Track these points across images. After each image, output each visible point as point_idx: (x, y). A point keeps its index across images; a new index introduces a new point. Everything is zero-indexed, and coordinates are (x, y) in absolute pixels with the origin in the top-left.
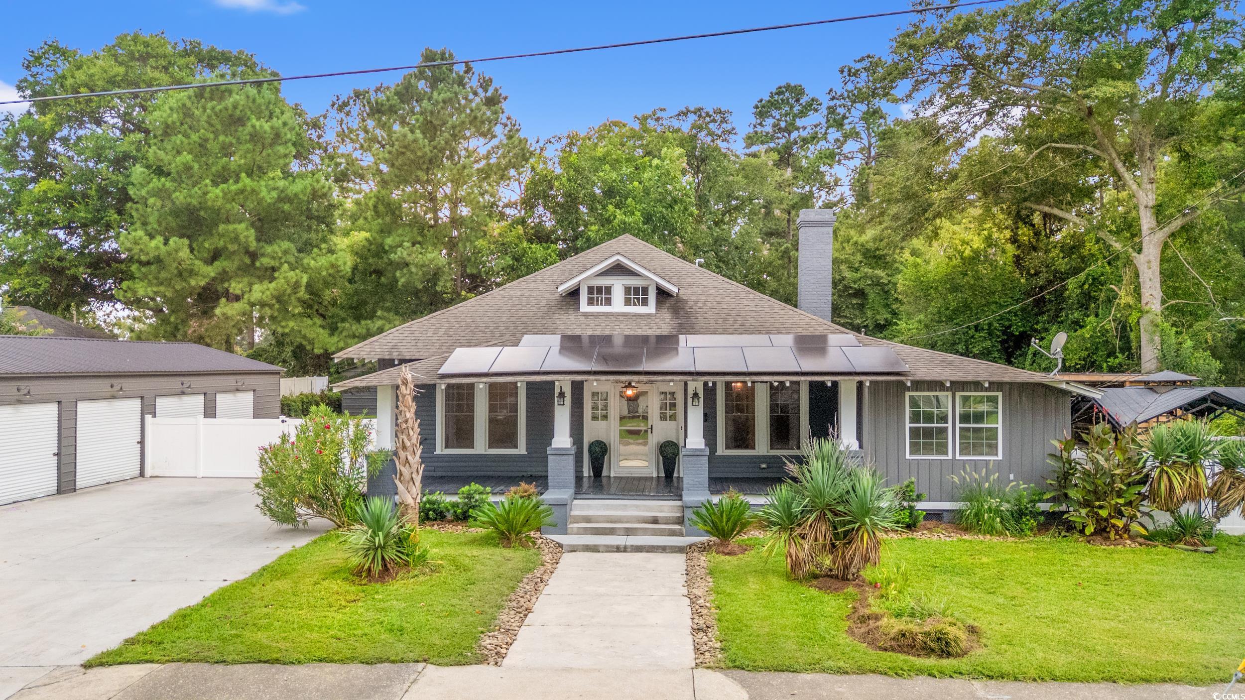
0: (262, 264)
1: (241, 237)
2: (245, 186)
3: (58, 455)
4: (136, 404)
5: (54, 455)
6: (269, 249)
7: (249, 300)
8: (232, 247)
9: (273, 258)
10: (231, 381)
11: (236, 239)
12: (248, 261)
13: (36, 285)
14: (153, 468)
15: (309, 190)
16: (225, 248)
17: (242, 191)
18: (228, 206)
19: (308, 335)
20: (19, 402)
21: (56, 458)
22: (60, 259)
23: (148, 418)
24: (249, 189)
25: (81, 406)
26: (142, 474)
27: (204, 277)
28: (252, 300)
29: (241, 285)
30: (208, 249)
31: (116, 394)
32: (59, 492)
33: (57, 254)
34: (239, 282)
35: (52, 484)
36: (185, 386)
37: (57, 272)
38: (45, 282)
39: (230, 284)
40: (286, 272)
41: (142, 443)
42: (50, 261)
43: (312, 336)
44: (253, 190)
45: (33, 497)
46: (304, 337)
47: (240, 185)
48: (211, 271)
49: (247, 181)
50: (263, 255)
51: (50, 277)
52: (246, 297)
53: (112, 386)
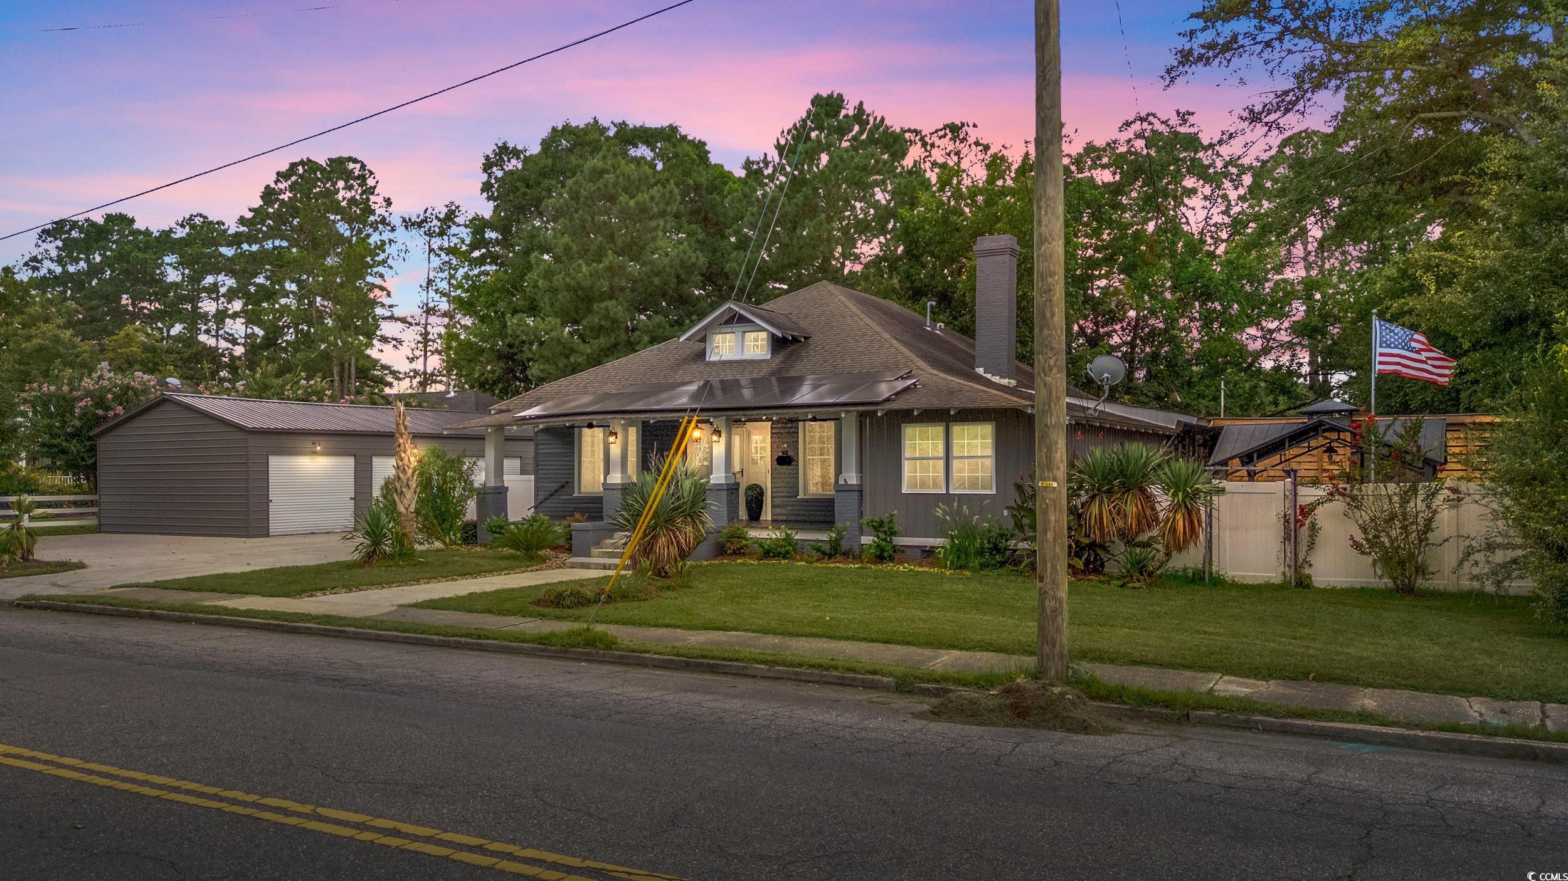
20: (315, 453)
25: (376, 460)
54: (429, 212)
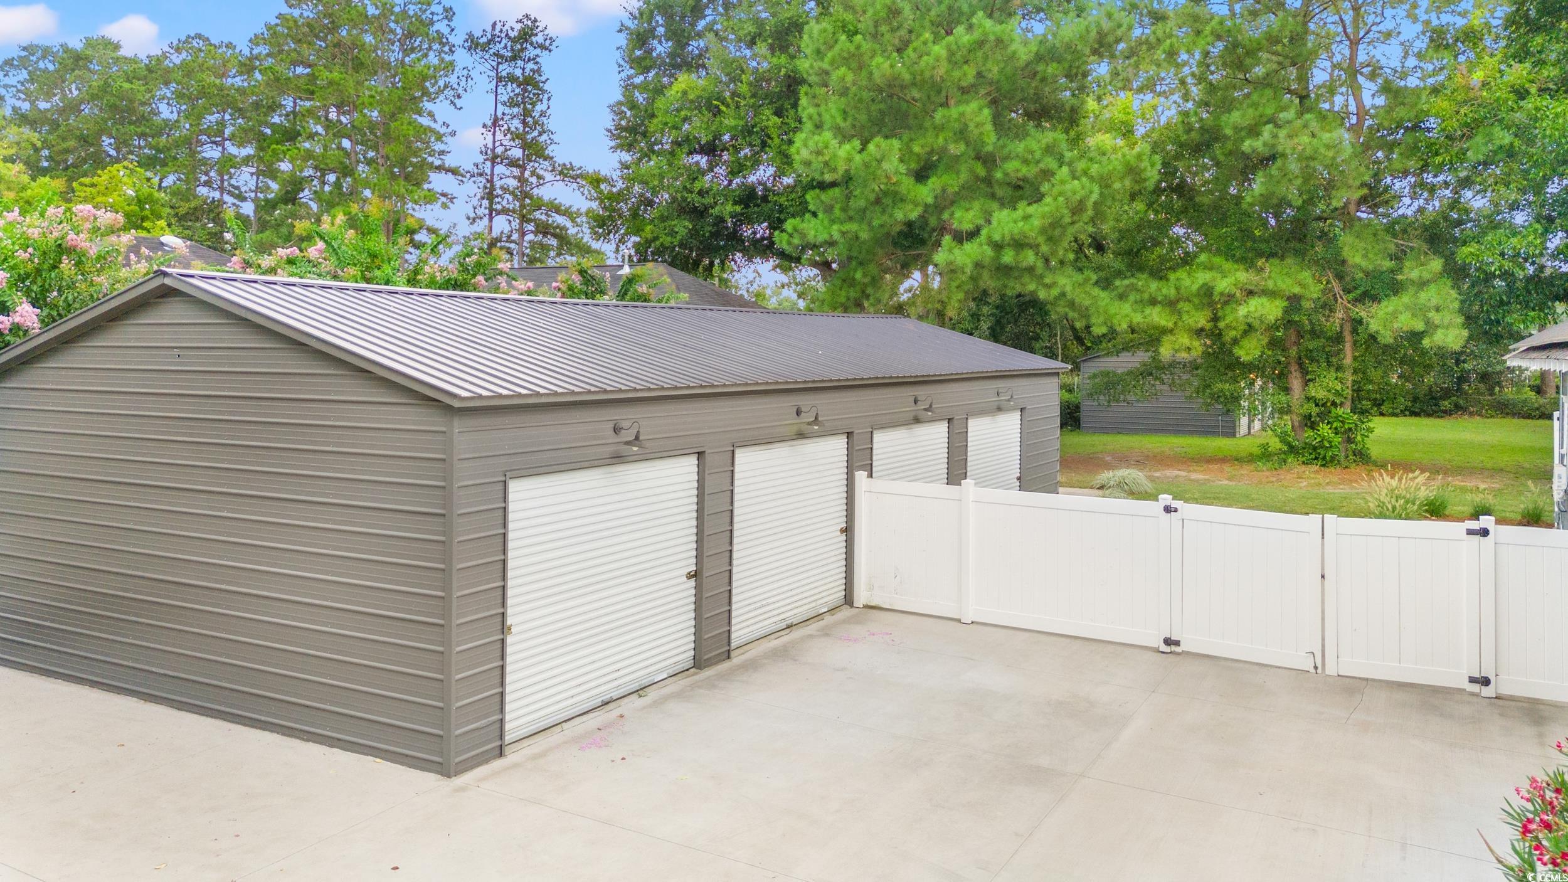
0: (1006, 174)
1: (971, 126)
2: (985, 34)
3: (695, 575)
4: (837, 446)
5: (690, 576)
6: (1020, 147)
7: (989, 237)
8: (956, 149)
9: (1026, 162)
10: (986, 391)
11: (962, 134)
12: (981, 171)
13: (673, 233)
14: (871, 588)
15: (1093, 34)
16: (943, 151)
17: (981, 43)
18: (957, 74)
19: (1077, 300)
20: (618, 459)
21: (692, 583)
22: (701, 193)
23: (861, 476)
24: (992, 38)
25: (744, 458)
26: (848, 600)
27: (916, 205)
28: (997, 237)
29: (971, 213)
30: (918, 155)
31: (806, 428)
32: (699, 662)
33: (697, 185)
34: (967, 210)
35: (682, 648)
36: (922, 406)
37: (697, 213)
38: (683, 226)
39: (952, 214)
40: (1063, 182)
41: (848, 530)
42: (689, 197)
43: (1087, 303)
44: (999, 41)
45: (645, 682)
46: (1072, 304)
47: (977, 35)
48: (926, 193)
49: (988, 23)
50: (1007, 158)
51: (691, 221)
52: (984, 232)
53: (798, 413)
54: (498, 28)
